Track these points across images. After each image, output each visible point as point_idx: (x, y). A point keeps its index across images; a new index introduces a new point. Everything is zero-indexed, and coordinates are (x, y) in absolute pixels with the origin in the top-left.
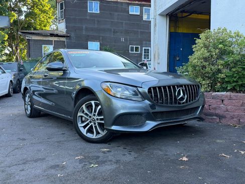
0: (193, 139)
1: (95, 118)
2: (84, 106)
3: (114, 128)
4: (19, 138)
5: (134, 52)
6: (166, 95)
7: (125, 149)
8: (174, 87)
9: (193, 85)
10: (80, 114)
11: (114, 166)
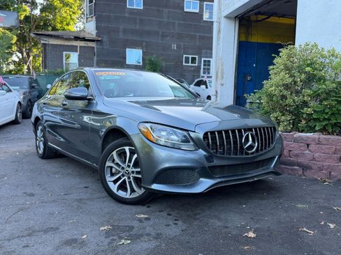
0: (264, 202)
1: (130, 170)
2: (114, 153)
3: (155, 187)
4: (25, 193)
5: (190, 64)
6: (229, 143)
7: (170, 215)
8: (240, 131)
9: (267, 128)
10: (108, 164)
11: (153, 244)
